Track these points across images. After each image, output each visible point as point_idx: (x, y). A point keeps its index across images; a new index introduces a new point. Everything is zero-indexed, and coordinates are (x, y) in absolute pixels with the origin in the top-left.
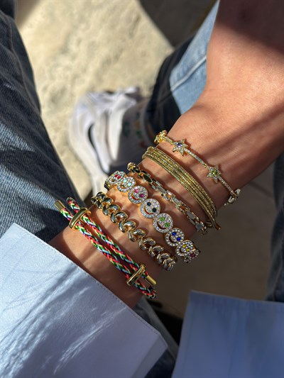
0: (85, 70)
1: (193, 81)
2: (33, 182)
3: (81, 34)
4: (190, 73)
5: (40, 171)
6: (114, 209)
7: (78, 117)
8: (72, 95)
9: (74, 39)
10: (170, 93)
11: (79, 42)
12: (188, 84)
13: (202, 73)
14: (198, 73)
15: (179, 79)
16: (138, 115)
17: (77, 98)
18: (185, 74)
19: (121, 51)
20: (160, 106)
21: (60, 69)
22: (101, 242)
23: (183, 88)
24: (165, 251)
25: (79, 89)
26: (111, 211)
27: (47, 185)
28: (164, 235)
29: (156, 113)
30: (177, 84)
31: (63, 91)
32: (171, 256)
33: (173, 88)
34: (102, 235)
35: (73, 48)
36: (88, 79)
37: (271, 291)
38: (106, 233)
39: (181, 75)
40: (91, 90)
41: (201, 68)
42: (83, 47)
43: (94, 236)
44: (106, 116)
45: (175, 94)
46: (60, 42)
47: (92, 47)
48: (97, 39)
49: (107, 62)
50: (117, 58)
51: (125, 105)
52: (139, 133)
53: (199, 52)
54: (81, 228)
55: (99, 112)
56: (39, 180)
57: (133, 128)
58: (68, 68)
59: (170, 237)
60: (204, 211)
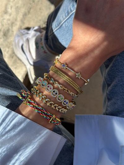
0: (16, 20)
1: (62, 28)
2: (5, 87)
3: (11, 4)
4: (60, 25)
5: (7, 82)
6: (40, 94)
7: (17, 41)
8: (13, 31)
9: (9, 7)
10: (53, 33)
11: (11, 7)
12: (60, 29)
13: (65, 25)
14: (64, 25)
15: (56, 27)
16: (41, 39)
17: (15, 33)
18: (58, 25)
19: (30, 9)
20: (50, 38)
21: (5, 21)
22: (37, 108)
23: (58, 31)
24: (62, 108)
25: (15, 29)
26: (39, 95)
27: (10, 87)
28: (61, 102)
29: (49, 40)
30: (56, 29)
31: (8, 30)
32: (65, 109)
33: (54, 31)
34: (37, 106)
35: (9, 10)
36: (18, 24)
37: (104, 111)
38: (38, 104)
39: (57, 25)
40: (20, 28)
41: (65, 23)
42: (13, 9)
43: (34, 107)
44: (28, 40)
45: (55, 33)
46: (3, 9)
47: (17, 9)
48: (19, 5)
49: (25, 15)
50: (29, 12)
51: (35, 35)
52: (42, 47)
53: (63, 17)
54: (28, 104)
55: (25, 39)
56: (7, 86)
57: (40, 45)
58: (9, 20)
59: (63, 103)
60: (76, 91)
